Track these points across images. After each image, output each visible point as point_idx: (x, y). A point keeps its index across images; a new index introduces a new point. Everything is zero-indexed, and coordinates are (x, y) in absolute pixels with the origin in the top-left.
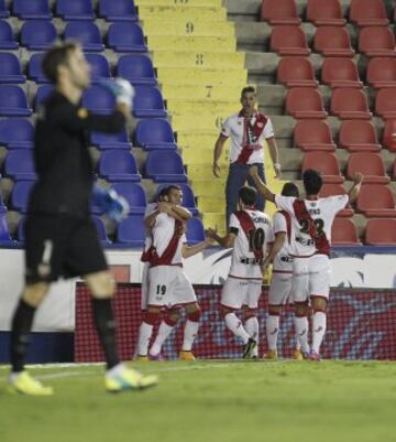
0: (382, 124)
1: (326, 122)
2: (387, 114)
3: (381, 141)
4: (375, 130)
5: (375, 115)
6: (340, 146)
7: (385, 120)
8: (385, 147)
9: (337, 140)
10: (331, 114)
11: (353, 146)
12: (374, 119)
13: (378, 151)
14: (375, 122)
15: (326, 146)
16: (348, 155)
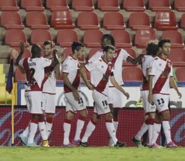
0: (50, 14)
1: (18, 12)
2: (53, 8)
3: (49, 24)
4: (46, 17)
5: (46, 8)
6: (26, 26)
7: (52, 11)
8: (52, 26)
9: (24, 22)
10: (21, 8)
11: (33, 26)
12: (46, 11)
13: (48, 29)
14: (46, 13)
15: (18, 26)
16: (31, 31)
